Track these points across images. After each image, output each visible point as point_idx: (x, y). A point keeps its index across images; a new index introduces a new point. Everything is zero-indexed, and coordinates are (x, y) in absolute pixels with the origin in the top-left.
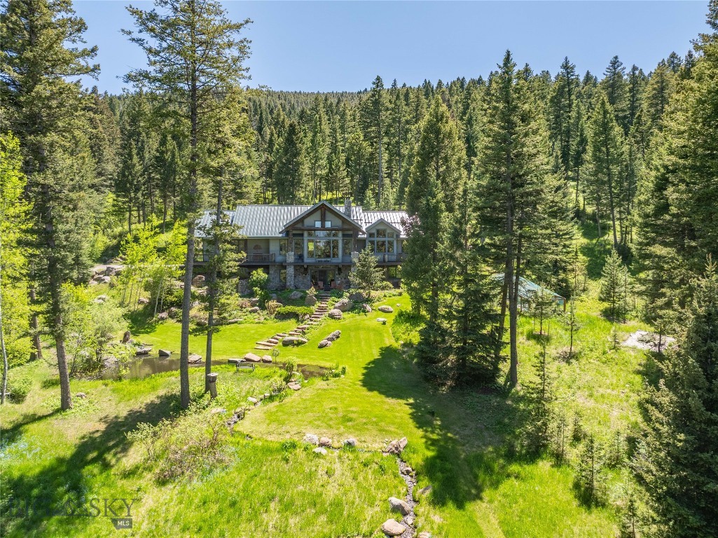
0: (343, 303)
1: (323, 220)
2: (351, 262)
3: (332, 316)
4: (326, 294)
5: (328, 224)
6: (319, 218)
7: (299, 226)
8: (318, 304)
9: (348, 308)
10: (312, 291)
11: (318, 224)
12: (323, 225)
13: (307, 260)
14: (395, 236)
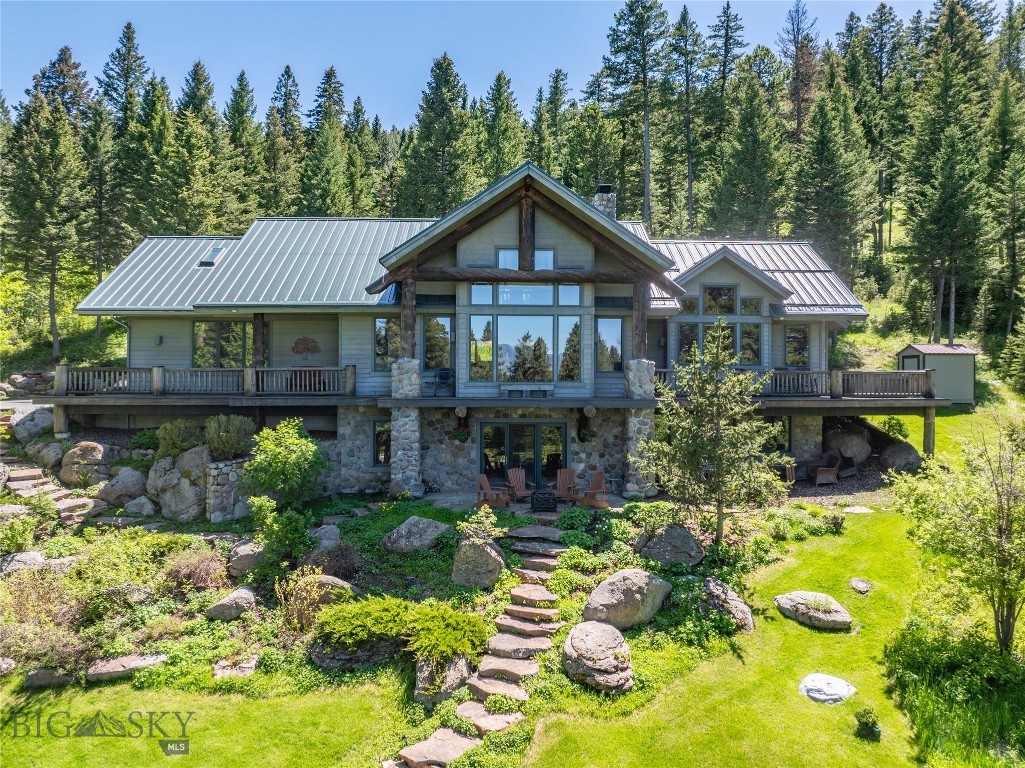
0: (628, 592)
1: (526, 246)
2: (627, 395)
3: (582, 676)
4: (541, 531)
5: (544, 261)
6: (512, 238)
7: (442, 265)
8: (511, 584)
9: (645, 613)
10: (483, 526)
11: (509, 260)
12: (526, 262)
13: (466, 388)
14: (765, 311)
